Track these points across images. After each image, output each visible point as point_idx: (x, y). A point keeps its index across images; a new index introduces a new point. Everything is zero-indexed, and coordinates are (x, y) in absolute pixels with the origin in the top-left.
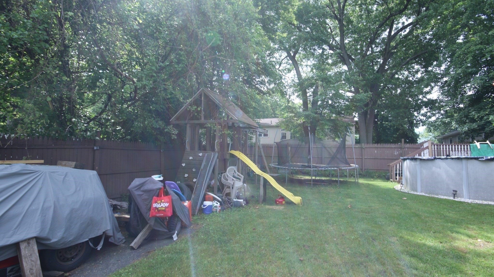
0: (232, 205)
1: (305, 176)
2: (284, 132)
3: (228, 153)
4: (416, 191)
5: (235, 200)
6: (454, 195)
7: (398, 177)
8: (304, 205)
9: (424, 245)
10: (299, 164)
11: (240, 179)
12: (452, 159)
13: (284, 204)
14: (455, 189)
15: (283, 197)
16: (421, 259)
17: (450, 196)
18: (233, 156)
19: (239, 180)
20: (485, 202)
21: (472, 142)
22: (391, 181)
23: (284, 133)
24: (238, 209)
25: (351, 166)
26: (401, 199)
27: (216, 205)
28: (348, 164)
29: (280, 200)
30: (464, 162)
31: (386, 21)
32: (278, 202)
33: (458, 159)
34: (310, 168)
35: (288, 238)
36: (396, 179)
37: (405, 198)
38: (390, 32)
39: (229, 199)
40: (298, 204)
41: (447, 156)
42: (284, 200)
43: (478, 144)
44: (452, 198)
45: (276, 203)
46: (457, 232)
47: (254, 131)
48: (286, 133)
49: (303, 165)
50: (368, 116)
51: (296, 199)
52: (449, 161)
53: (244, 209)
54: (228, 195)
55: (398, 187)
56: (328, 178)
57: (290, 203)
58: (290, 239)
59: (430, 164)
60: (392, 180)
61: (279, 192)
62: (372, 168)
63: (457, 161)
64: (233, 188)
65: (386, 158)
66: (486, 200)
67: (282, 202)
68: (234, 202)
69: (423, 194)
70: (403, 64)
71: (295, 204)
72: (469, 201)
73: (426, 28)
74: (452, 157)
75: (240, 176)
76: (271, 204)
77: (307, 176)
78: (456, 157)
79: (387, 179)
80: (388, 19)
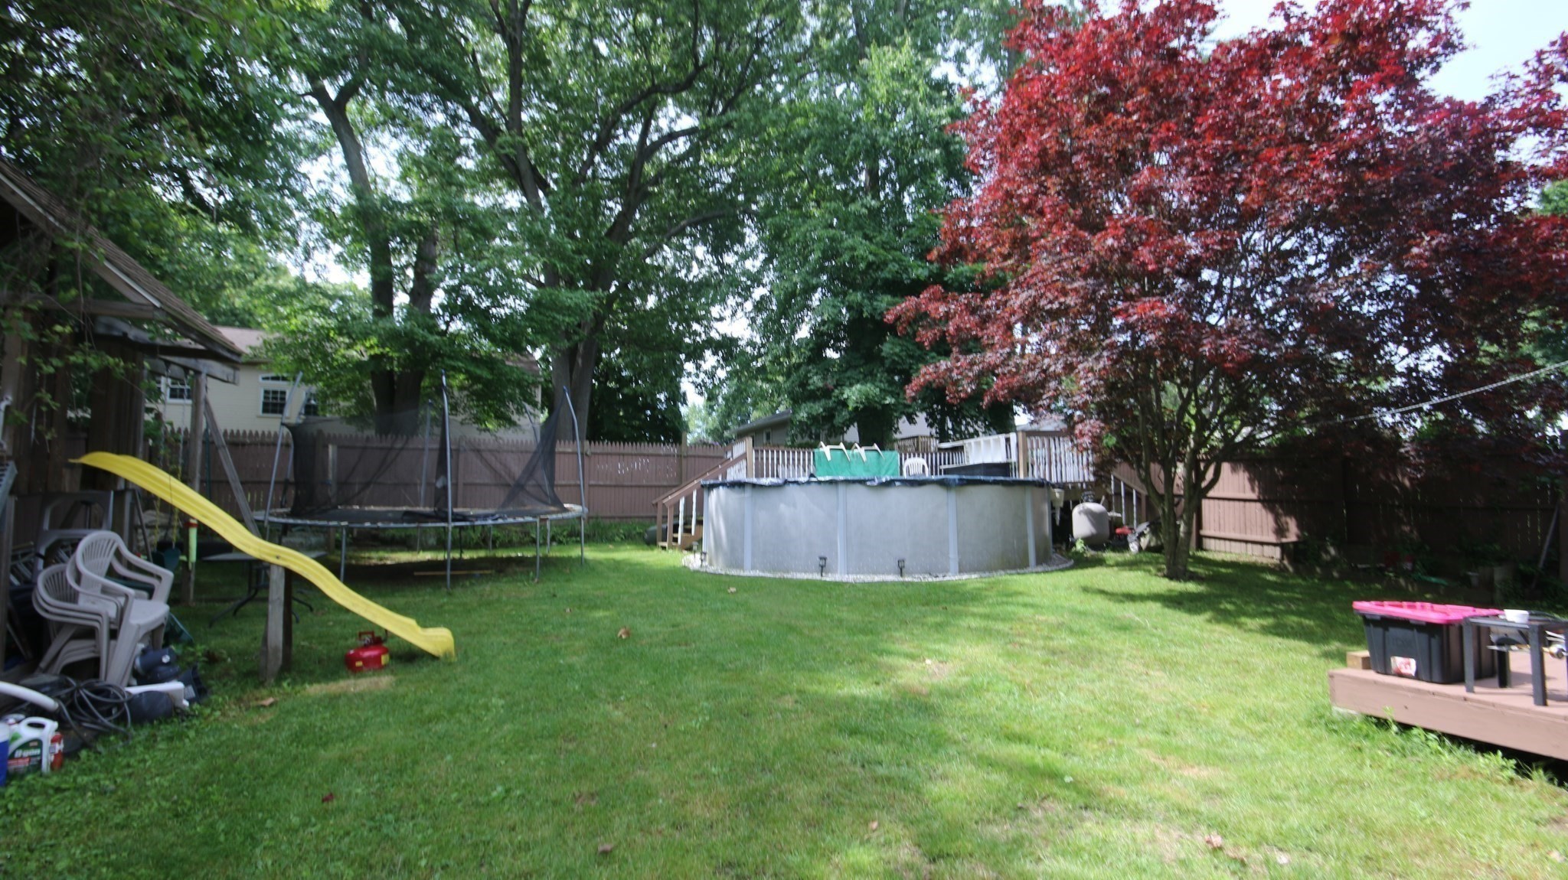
0: (124, 714)
1: (393, 551)
2: (278, 385)
3: (73, 466)
4: (741, 567)
5: (136, 690)
6: (822, 569)
7: (679, 535)
8: (466, 656)
9: (854, 698)
10: (372, 508)
11: (150, 591)
12: (820, 482)
13: (386, 666)
14: (823, 555)
15: (378, 639)
16: (870, 735)
17: (812, 572)
18: (105, 479)
19: (145, 594)
20: (877, 578)
21: (815, 446)
22: (664, 548)
23: (275, 392)
24: (166, 730)
25: (566, 510)
26: (725, 591)
27: (27, 733)
28: (557, 503)
29: (367, 654)
30: (841, 488)
31: (638, 102)
32: (359, 664)
33: (831, 482)
34: (445, 520)
35: (500, 789)
36: (675, 540)
37: (733, 590)
38: (645, 133)
39: (98, 692)
40: (447, 655)
41: (812, 475)
42: (386, 651)
43: (825, 449)
44: (817, 576)
45: (349, 665)
46: (889, 653)
47: (186, 369)
48: (283, 393)
49: (406, 513)
50: (580, 361)
51: (435, 639)
52: (813, 488)
53: (196, 722)
54: (91, 667)
55: (693, 561)
56: (482, 554)
57: (411, 656)
58: (508, 791)
59: (774, 495)
60: (665, 544)
61: (362, 620)
62: (609, 514)
63: (828, 487)
64: (114, 634)
65: (644, 483)
66: (875, 573)
67: (378, 659)
68: (133, 700)
69: (758, 573)
70: (673, 231)
71: (433, 658)
72: (851, 578)
73: (727, 154)
74: (822, 479)
75: (150, 574)
76: (330, 675)
77: (401, 550)
78: (828, 478)
79: (651, 542)
80: (646, 95)
